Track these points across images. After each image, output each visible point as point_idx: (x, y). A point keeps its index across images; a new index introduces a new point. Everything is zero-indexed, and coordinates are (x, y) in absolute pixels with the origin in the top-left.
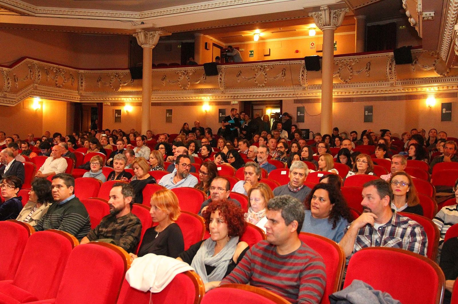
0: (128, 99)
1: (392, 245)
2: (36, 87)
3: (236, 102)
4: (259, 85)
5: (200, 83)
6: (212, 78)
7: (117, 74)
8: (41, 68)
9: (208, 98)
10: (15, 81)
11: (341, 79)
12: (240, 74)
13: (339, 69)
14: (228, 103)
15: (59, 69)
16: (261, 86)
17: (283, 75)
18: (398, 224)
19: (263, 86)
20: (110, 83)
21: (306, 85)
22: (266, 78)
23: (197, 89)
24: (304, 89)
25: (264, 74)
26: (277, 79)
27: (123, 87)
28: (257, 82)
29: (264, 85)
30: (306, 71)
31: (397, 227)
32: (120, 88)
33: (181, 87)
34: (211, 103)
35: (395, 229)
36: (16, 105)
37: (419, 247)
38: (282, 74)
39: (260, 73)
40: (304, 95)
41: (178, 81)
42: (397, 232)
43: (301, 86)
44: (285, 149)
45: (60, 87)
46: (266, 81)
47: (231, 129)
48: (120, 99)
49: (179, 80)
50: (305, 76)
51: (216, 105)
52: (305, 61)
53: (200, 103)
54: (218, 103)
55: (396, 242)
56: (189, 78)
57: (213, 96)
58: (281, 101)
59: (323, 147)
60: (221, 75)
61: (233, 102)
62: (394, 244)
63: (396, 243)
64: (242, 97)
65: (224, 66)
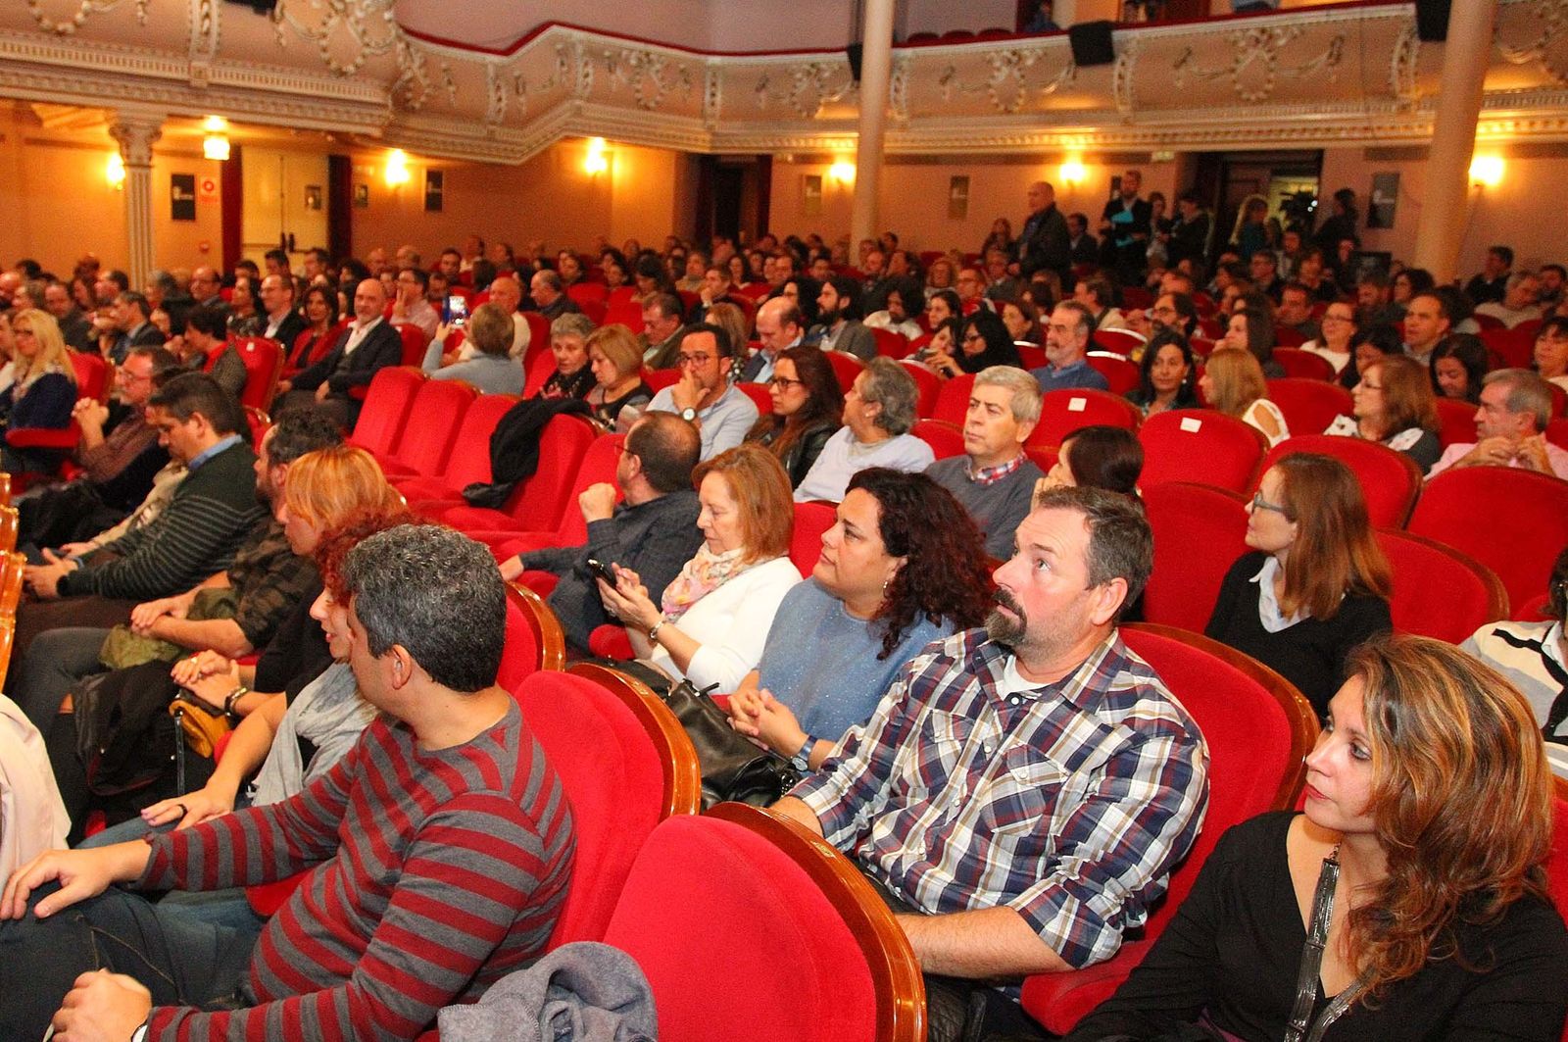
0: (842, 143)
1: (1020, 789)
2: (579, 108)
3: (1168, 155)
4: (1245, 96)
5: (1056, 93)
6: (1095, 73)
7: (813, 65)
8: (593, 53)
9: (1081, 139)
10: (517, 92)
11: (1551, 70)
12: (1184, 61)
13: (1546, 34)
14: (1143, 158)
15: (648, 55)
16: (1253, 98)
17: (1332, 60)
18: (1089, 701)
19: (1260, 101)
20: (793, 95)
21: (1414, 95)
22: (1272, 71)
23: (1048, 112)
24: (1404, 109)
25: (1267, 57)
26: (1311, 73)
27: (829, 105)
28: (1238, 87)
29: (1262, 95)
30: (1416, 43)
31: (1079, 711)
32: (821, 110)
33: (997, 105)
34: (1088, 157)
35: (1065, 721)
36: (525, 159)
37: (1117, 830)
38: (1331, 55)
39: (1253, 53)
40: (1402, 132)
41: (989, 86)
42: (1068, 736)
43: (1394, 97)
44: (1179, 318)
45: (647, 108)
46: (1269, 81)
47: (1120, 243)
48: (819, 143)
49: (992, 82)
50: (1413, 61)
51: (1105, 163)
52: (1418, 7)
53: (1053, 157)
54: (1111, 158)
55: (1041, 778)
56: (1023, 77)
57: (1095, 135)
58: (1320, 153)
59: (1343, 319)
60: (1123, 64)
61: (1157, 156)
62: (1029, 787)
63: (1038, 784)
64: (1188, 139)
65: (1135, 34)
